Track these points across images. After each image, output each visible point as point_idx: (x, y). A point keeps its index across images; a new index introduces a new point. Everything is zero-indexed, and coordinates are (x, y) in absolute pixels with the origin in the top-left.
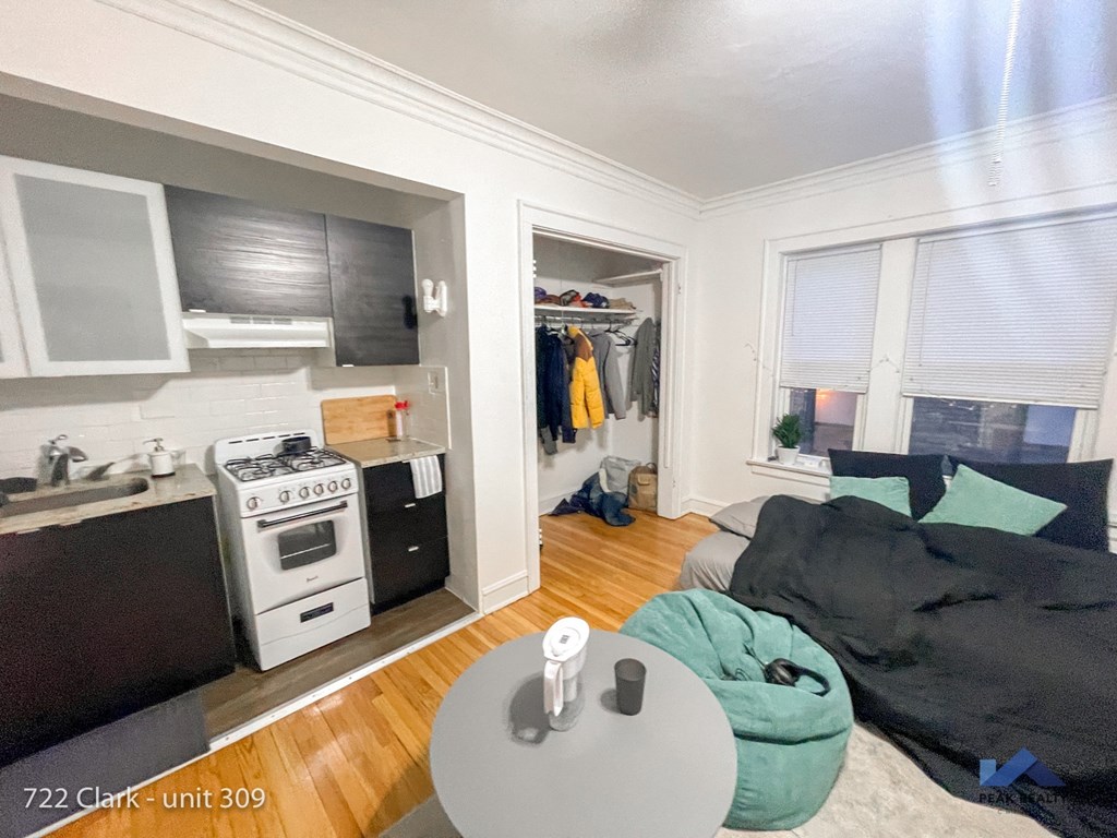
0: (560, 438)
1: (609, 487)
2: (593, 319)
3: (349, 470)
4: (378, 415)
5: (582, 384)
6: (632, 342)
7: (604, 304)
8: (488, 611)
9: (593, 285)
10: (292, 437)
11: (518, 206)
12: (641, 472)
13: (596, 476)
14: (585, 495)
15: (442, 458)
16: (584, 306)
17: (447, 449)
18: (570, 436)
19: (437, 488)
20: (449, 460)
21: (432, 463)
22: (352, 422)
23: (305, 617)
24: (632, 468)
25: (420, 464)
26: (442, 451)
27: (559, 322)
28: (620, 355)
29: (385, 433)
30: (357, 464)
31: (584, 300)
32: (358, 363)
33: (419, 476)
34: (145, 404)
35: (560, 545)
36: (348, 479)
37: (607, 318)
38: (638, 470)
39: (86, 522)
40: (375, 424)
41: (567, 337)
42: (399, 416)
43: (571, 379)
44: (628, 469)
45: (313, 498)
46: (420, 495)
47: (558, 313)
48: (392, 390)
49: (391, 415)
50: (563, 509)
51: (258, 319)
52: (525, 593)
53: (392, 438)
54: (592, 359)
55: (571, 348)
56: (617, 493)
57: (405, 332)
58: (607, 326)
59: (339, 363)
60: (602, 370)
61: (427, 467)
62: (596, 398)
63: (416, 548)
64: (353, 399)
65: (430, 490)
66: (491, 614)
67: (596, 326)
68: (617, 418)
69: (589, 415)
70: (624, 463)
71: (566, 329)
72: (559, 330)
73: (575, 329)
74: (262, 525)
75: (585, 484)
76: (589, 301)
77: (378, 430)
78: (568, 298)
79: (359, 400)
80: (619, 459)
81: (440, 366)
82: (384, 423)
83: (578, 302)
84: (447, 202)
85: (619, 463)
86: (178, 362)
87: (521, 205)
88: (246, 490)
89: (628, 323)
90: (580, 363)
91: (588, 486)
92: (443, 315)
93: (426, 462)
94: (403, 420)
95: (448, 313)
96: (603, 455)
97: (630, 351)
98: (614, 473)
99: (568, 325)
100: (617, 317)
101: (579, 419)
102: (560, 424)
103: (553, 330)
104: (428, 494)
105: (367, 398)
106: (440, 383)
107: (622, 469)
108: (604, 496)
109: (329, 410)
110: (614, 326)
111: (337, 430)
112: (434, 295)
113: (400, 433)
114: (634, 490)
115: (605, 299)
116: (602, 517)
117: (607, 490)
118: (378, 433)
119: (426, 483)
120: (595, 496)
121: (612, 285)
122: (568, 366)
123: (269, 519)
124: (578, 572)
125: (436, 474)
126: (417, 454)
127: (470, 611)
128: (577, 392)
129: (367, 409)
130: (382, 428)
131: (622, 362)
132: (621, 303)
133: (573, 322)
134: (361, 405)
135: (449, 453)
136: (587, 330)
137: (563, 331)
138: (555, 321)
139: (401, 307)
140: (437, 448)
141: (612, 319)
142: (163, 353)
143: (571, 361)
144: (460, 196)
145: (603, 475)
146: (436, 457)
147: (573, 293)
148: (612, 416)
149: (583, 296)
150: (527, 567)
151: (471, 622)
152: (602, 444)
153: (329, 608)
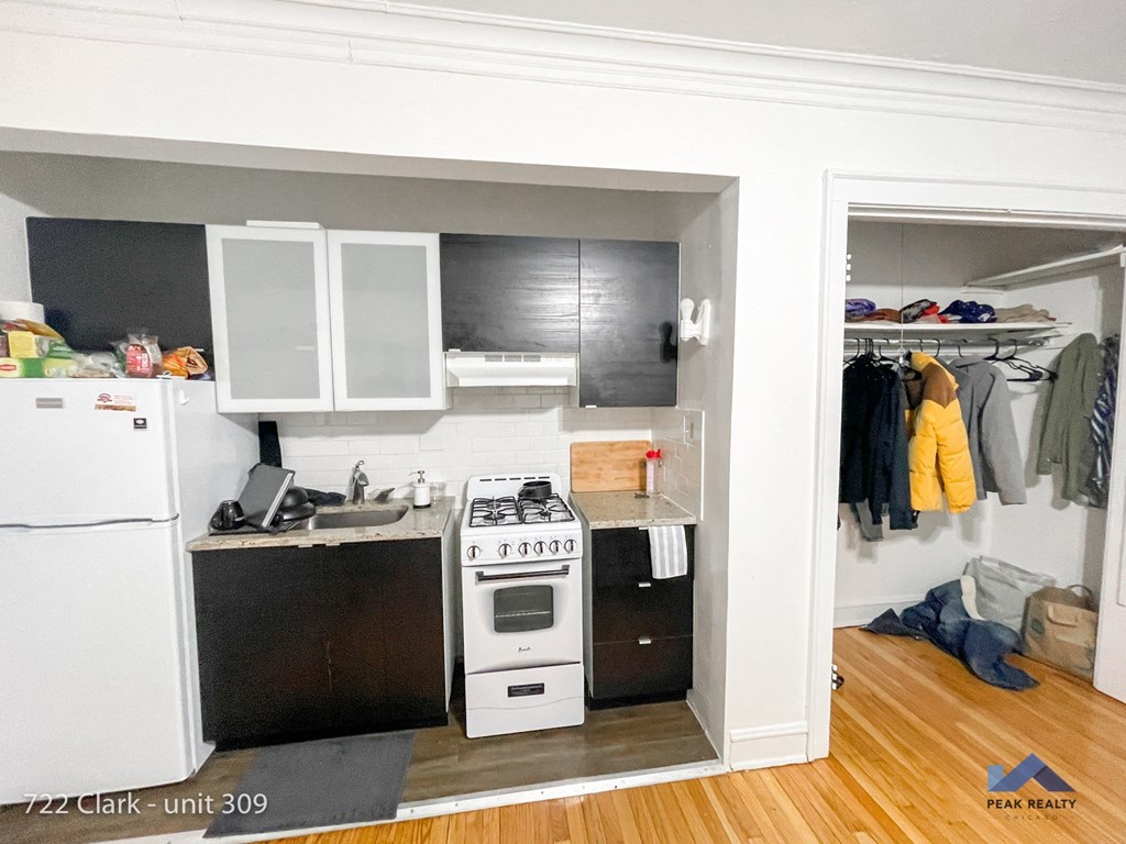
0: (886, 519)
1: (981, 608)
2: (961, 340)
3: (574, 530)
4: (631, 463)
5: (933, 441)
6: (1046, 375)
7: (986, 316)
8: (738, 766)
9: (964, 289)
10: (537, 480)
11: (825, 180)
12: (1053, 600)
13: (956, 586)
14: (931, 613)
15: (690, 531)
16: (944, 321)
17: (698, 519)
18: (906, 519)
19: (681, 569)
20: (700, 534)
21: (679, 535)
22: (600, 469)
23: (513, 692)
24: (1037, 588)
25: (661, 535)
26: (691, 521)
27: (896, 347)
28: (1016, 395)
29: (636, 485)
30: (585, 523)
31: (946, 311)
32: (602, 403)
33: (658, 550)
34: (423, 437)
35: (876, 689)
36: (571, 541)
37: (991, 339)
38: (1047, 593)
39: (344, 546)
40: (625, 473)
41: (907, 370)
42: (650, 467)
43: (911, 433)
44: (1027, 588)
45: (531, 556)
46: (658, 575)
47: (896, 334)
48: (647, 436)
49: (643, 465)
50: (887, 625)
51: (510, 356)
52: (801, 759)
53: (642, 494)
54: (955, 404)
55: (915, 387)
56: (997, 624)
57: (660, 367)
58: (992, 351)
59: (582, 404)
60: (976, 421)
61: (670, 539)
62: (961, 465)
63: (649, 642)
64: (603, 444)
65: (672, 570)
66: (742, 772)
67: (966, 352)
68: (1004, 503)
69: (943, 490)
70: (1016, 573)
71: (908, 357)
72: (896, 360)
73: (924, 358)
74: (481, 578)
75: (931, 594)
76: (954, 313)
77: (627, 481)
78: (914, 311)
79: (612, 444)
80: (1003, 565)
81: (699, 410)
82: (636, 473)
83: (934, 316)
84: (716, 195)
85: (1006, 573)
86: (436, 400)
87: (830, 177)
88: (468, 536)
89: (1037, 344)
90: (930, 410)
91: (939, 598)
92: (704, 342)
93: (670, 533)
94: (655, 473)
95: (711, 341)
96: (971, 552)
97: (1038, 390)
98: (992, 587)
99: (912, 351)
100: (1013, 336)
101: (923, 495)
102: (887, 500)
103: (884, 359)
104: (668, 576)
105: (619, 442)
106: (695, 432)
107: (1013, 586)
108: (968, 625)
109: (577, 453)
110: (1004, 351)
111: (584, 476)
112: (694, 318)
113: (650, 488)
114: (1038, 627)
115: (988, 309)
116: (963, 657)
117: (975, 616)
118: (627, 485)
119: (667, 561)
120: (949, 620)
121: (1005, 287)
122: (907, 412)
123: (487, 572)
124: (908, 753)
125: (680, 551)
126: (658, 521)
127: (710, 754)
128: (921, 454)
129: (617, 456)
130: (631, 479)
131: (1020, 409)
132: (1022, 312)
133: (921, 347)
134: (611, 451)
135: (700, 525)
136: (948, 358)
137: (901, 361)
138: (888, 346)
139: (658, 336)
140: (687, 515)
141: (1001, 339)
142: (425, 392)
143: (915, 405)
144: (732, 181)
145: (968, 586)
146: (683, 528)
147: (923, 304)
148: (992, 497)
149: (943, 305)
150: (808, 718)
151: (710, 773)
152: (969, 534)
153: (538, 689)
